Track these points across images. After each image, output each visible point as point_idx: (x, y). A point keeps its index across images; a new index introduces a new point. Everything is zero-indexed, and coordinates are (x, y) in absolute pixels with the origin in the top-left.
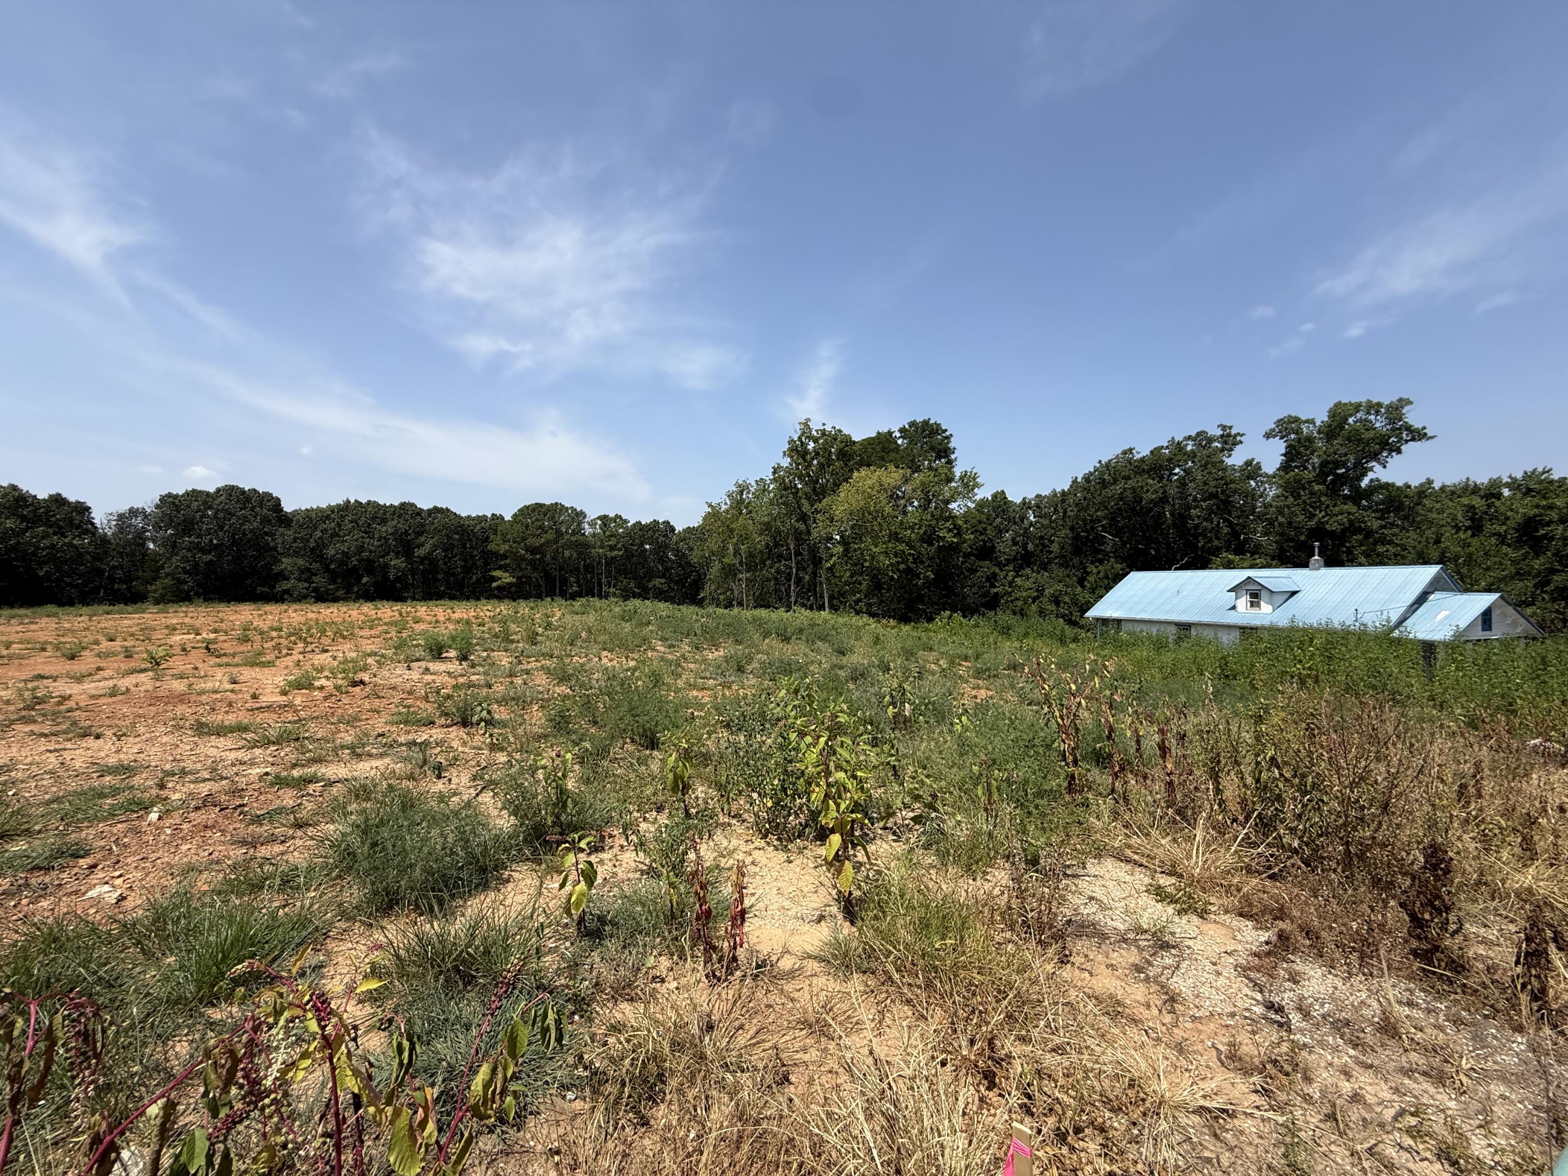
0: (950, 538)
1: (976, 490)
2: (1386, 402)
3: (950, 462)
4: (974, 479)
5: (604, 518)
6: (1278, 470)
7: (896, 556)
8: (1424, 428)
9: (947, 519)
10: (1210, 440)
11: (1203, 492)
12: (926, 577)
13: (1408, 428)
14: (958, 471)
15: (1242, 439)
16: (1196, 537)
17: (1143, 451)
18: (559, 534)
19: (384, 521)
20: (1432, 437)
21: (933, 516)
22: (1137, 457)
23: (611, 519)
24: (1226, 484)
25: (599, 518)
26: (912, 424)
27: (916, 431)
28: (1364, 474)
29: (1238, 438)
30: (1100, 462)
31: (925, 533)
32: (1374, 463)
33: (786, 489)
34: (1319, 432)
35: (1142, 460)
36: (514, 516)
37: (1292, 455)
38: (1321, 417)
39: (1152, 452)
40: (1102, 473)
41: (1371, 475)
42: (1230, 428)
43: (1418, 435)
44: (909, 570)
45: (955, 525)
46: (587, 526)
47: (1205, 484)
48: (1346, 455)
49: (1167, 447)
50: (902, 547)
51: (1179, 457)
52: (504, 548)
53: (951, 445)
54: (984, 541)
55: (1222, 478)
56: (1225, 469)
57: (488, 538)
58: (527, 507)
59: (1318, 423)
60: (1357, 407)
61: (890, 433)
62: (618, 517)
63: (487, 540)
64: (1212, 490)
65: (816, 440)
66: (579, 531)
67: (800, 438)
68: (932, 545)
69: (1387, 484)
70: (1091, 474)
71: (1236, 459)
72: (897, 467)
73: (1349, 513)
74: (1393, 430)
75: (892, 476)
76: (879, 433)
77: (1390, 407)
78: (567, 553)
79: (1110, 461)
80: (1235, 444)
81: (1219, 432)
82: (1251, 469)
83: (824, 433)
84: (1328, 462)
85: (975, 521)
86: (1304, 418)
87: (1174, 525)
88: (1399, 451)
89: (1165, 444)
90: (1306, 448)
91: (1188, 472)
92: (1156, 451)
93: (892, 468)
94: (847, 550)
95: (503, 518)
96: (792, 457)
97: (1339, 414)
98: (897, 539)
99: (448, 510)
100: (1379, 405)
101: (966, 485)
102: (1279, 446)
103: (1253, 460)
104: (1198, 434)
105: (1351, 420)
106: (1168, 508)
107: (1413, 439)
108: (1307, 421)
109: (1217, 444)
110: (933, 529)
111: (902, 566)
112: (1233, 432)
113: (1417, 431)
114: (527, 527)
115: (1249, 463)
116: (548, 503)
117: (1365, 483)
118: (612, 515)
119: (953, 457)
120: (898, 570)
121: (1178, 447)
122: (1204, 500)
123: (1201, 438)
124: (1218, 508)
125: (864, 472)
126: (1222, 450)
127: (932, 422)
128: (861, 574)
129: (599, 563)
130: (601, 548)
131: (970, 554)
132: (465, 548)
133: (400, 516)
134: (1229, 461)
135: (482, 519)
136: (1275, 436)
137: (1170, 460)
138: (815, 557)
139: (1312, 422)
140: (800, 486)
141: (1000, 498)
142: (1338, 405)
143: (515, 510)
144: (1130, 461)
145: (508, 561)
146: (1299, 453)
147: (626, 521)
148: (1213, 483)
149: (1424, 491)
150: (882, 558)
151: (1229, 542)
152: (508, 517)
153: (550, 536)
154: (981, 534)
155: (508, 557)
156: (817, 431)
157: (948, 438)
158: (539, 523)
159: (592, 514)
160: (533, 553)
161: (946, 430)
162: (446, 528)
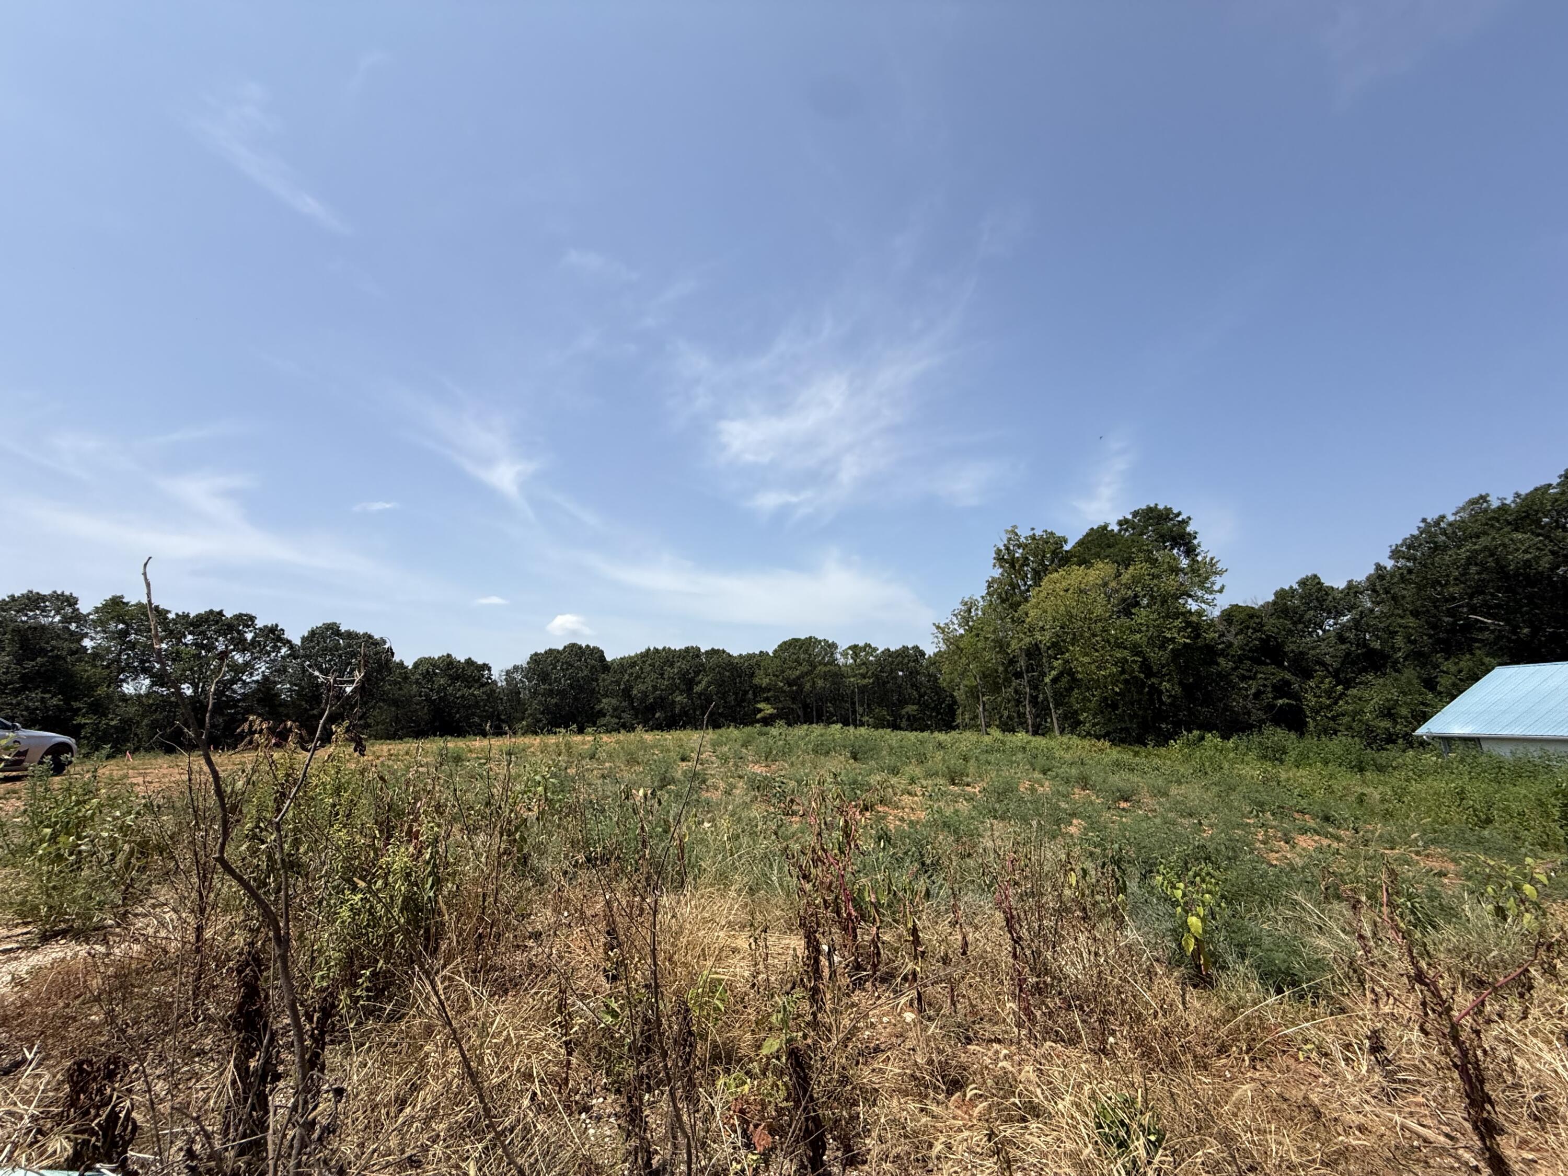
0: (1181, 638)
1: (1215, 579)
3: (1191, 548)
4: (1214, 564)
5: (854, 648)
9: (1178, 617)
14: (1200, 559)
18: (814, 666)
23: (861, 648)
25: (850, 648)
26: (1135, 513)
27: (1142, 520)
36: (776, 652)
45: (1189, 623)
46: (839, 657)
52: (765, 682)
53: (1191, 529)
57: (753, 673)
58: (785, 643)
61: (1107, 527)
62: (868, 645)
63: (752, 675)
65: (1026, 547)
66: (833, 661)
67: (1006, 547)
76: (1094, 529)
78: (821, 684)
83: (1033, 538)
95: (767, 654)
96: (1002, 567)
99: (724, 651)
114: (786, 661)
116: (803, 638)
118: (861, 644)
127: (1159, 507)
129: (853, 691)
130: (853, 676)
143: (776, 646)
145: (769, 694)
147: (875, 649)
153: (805, 668)
155: (769, 690)
156: (1026, 538)
157: (1185, 522)
158: (795, 657)
159: (843, 645)
160: (790, 685)
161: (1179, 514)
162: (719, 667)
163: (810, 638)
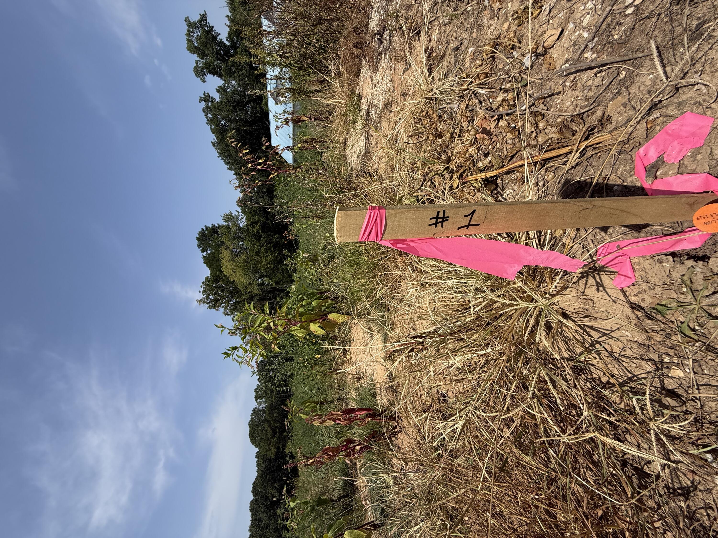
0: (258, 227)
1: (233, 215)
2: (187, 27)
3: (219, 227)
4: (227, 215)
5: (256, 398)
6: (221, 79)
7: (267, 252)
8: (200, 14)
9: (248, 229)
10: (207, 107)
11: (232, 112)
12: (278, 238)
13: (200, 21)
14: (225, 223)
15: (206, 92)
16: (255, 117)
17: (213, 137)
18: (265, 421)
19: (261, 520)
20: (205, 12)
21: (247, 235)
22: (216, 140)
23: (257, 394)
24: (229, 101)
25: (256, 400)
26: (199, 246)
27: (203, 244)
28: (223, 43)
29: (206, 94)
30: (218, 157)
31: (256, 239)
32: (218, 38)
33: (236, 307)
34: (203, 59)
35: (217, 138)
36: (256, 446)
37: (214, 72)
38: (195, 57)
39: (213, 133)
40: (224, 156)
41: (225, 41)
42: (201, 97)
43: (204, 18)
44: (274, 246)
45: (251, 225)
46: (261, 406)
47: (228, 111)
48: (213, 49)
49: (211, 126)
50: (263, 249)
51: (215, 121)
52: (274, 450)
53: (210, 226)
54: (260, 211)
55: (226, 103)
56: (222, 102)
57: (268, 459)
58: (251, 440)
59: (198, 59)
60: (189, 41)
61: (204, 257)
62: (256, 390)
63: (269, 460)
64: (231, 108)
65: (209, 295)
66: (263, 411)
67: (208, 303)
68: (261, 235)
69: (229, 34)
70: (225, 161)
71: (217, 97)
72: (221, 253)
73: (242, 51)
74: (201, 28)
75: (225, 255)
76: (204, 263)
77: (189, 27)
78: (275, 415)
79: (218, 152)
80: (209, 96)
81: (203, 103)
82: (221, 90)
83: (204, 291)
84: (217, 57)
85: (250, 215)
86: (195, 65)
87: (249, 126)
88: (213, 27)
89: (210, 127)
90: (210, 66)
91: (223, 118)
92: (213, 132)
93: (222, 255)
94: (266, 276)
95: (258, 452)
96: (219, 306)
97: (192, 49)
98: (259, 252)
99: (254, 483)
100: (189, 31)
101: (230, 220)
102: (209, 77)
103: (216, 89)
104: (204, 111)
105: (196, 44)
106: (242, 128)
107: (206, 20)
108: (197, 63)
109: (210, 104)
110: (254, 235)
111: (272, 249)
112: (203, 96)
113: (202, 18)
114: (261, 439)
115: (218, 91)
116: (249, 429)
117: (228, 43)
118: (255, 394)
119: (217, 225)
120: (274, 251)
121: (210, 122)
122: (237, 112)
123: (206, 110)
124: (241, 106)
125: (224, 269)
126: (212, 102)
127: (198, 236)
128: (278, 269)
129: (280, 397)
130: (272, 397)
131: (267, 217)
132: (274, 470)
133: (257, 511)
134: (218, 100)
135: (259, 464)
136: (204, 78)
137: (217, 125)
138: (271, 291)
139: (197, 62)
140: (234, 301)
141: (241, 203)
142: (188, 49)
143: (253, 446)
144: (218, 144)
145: (281, 446)
146: (213, 69)
147: (258, 386)
148: (228, 107)
149: (232, 20)
150: (268, 259)
151: (257, 104)
152: (257, 450)
153: (266, 426)
154: (256, 212)
155: (279, 447)
156: (204, 295)
157: (207, 228)
158: (260, 432)
159: (254, 404)
160: (276, 434)
161: (202, 229)
162: (263, 483)
163: (249, 425)
